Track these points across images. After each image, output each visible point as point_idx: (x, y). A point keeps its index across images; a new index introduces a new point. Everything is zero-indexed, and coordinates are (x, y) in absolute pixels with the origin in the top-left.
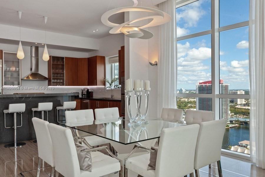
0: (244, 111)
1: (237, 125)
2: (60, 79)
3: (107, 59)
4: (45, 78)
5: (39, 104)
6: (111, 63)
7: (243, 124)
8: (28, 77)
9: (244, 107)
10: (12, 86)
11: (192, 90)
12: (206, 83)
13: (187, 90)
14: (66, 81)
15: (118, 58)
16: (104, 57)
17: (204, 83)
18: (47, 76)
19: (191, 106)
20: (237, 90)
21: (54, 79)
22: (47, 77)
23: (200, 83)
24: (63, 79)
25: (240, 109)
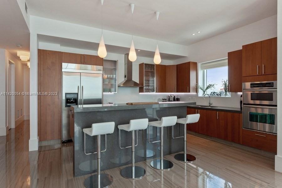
3: (199, 65)
6: (203, 69)
10: (110, 93)
14: (156, 88)
15: (227, 61)
16: (196, 63)
22: (138, 83)
24: (154, 86)
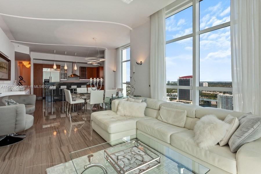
0: (207, 94)
1: (202, 103)
2: (84, 76)
4: (78, 76)
5: (72, 86)
7: (206, 103)
8: (71, 75)
9: (207, 92)
10: (64, 80)
11: (175, 82)
12: (183, 78)
13: (172, 82)
17: (182, 77)
18: (79, 76)
19: (175, 91)
20: (203, 82)
21: (82, 76)
23: (180, 78)
24: (86, 77)
25: (205, 93)
